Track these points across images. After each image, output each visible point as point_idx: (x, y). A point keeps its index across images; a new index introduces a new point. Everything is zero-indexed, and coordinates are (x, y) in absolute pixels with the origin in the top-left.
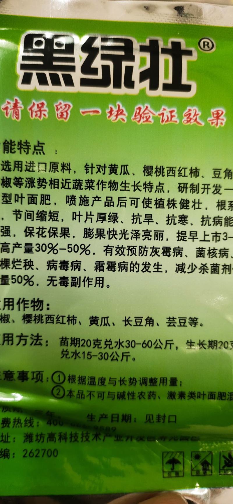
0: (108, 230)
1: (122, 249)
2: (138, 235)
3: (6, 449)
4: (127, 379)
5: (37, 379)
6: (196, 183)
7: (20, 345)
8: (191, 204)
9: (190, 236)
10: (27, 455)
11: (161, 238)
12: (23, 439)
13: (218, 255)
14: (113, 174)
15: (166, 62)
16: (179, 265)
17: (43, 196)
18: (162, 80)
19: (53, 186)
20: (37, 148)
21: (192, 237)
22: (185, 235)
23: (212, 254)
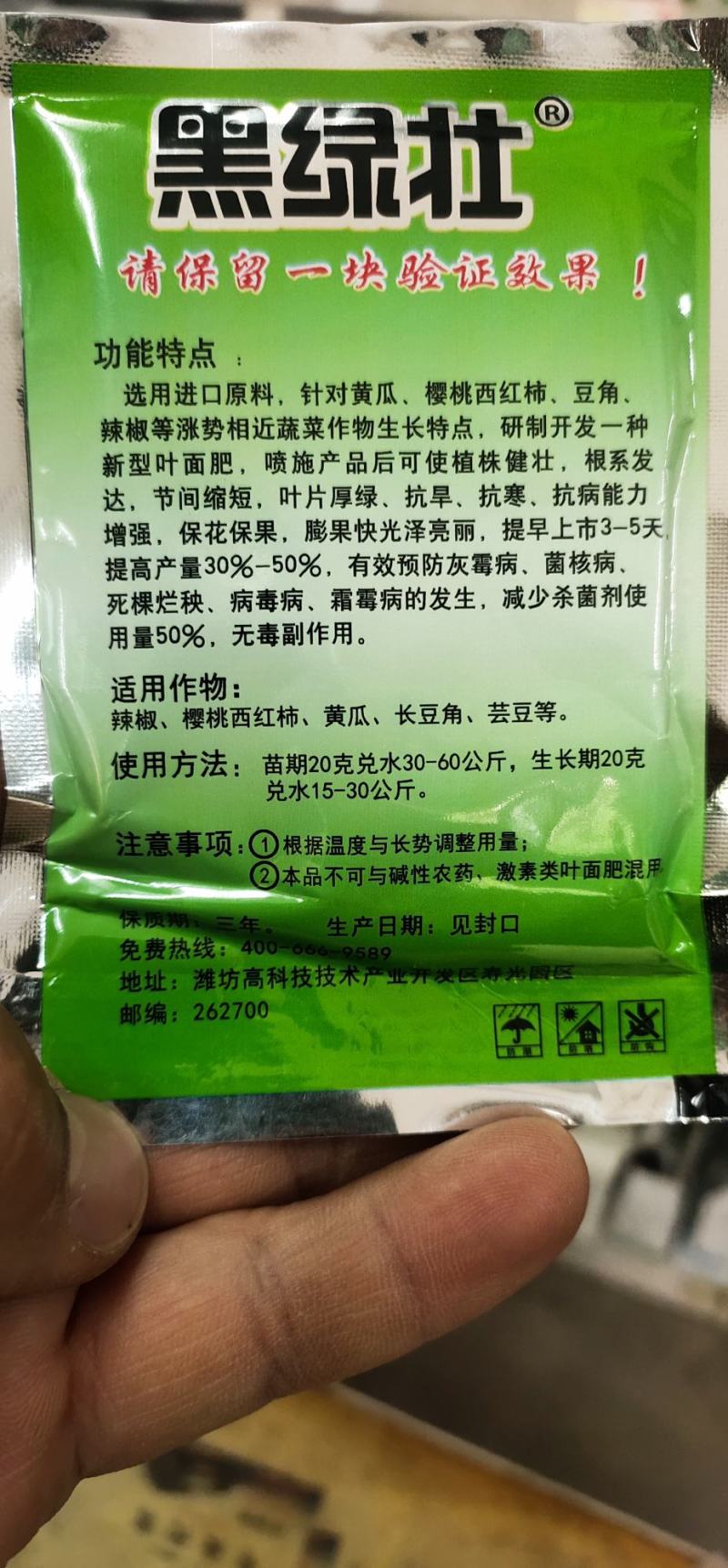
0: (357, 523)
1: (388, 562)
2: (420, 531)
3: (159, 1004)
4: (409, 838)
5: (218, 849)
6: (539, 416)
7: (178, 775)
8: (530, 461)
9: (532, 528)
10: (203, 1015)
11: (469, 537)
12: (192, 983)
13: (592, 567)
14: (362, 402)
15: (466, 155)
16: (510, 592)
17: (215, 456)
18: (458, 196)
19: (235, 433)
20: (198, 354)
21: (535, 531)
22: (521, 526)
23: (579, 565)
